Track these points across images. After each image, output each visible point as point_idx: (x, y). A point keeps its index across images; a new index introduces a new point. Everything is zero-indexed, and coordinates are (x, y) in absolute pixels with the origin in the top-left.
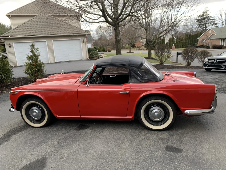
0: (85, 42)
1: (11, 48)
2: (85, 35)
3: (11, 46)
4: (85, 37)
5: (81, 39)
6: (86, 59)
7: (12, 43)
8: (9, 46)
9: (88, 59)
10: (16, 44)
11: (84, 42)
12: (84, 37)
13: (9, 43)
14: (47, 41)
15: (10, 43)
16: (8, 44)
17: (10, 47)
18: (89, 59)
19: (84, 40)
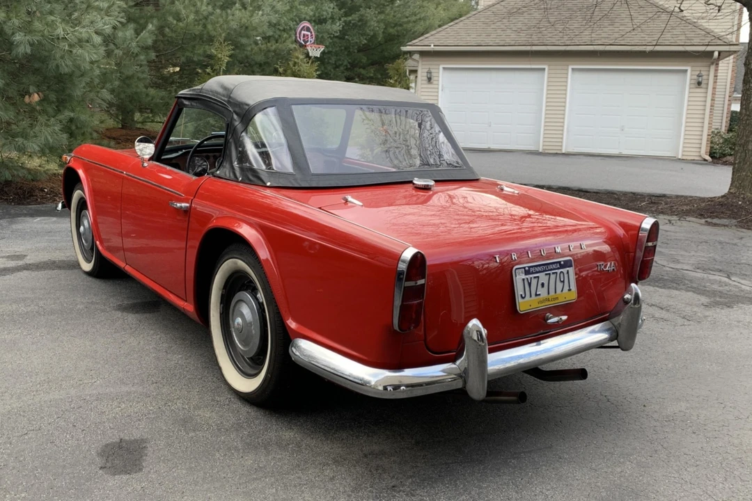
0: (704, 82)
1: (431, 83)
2: (713, 52)
3: (433, 79)
4: (712, 63)
5: (691, 70)
6: (693, 155)
7: (437, 67)
8: (426, 78)
9: (705, 160)
10: (448, 74)
11: (699, 83)
12: (704, 64)
13: (428, 67)
14: (549, 69)
15: (431, 67)
16: (427, 70)
17: (429, 79)
18: (708, 158)
19: (703, 73)
